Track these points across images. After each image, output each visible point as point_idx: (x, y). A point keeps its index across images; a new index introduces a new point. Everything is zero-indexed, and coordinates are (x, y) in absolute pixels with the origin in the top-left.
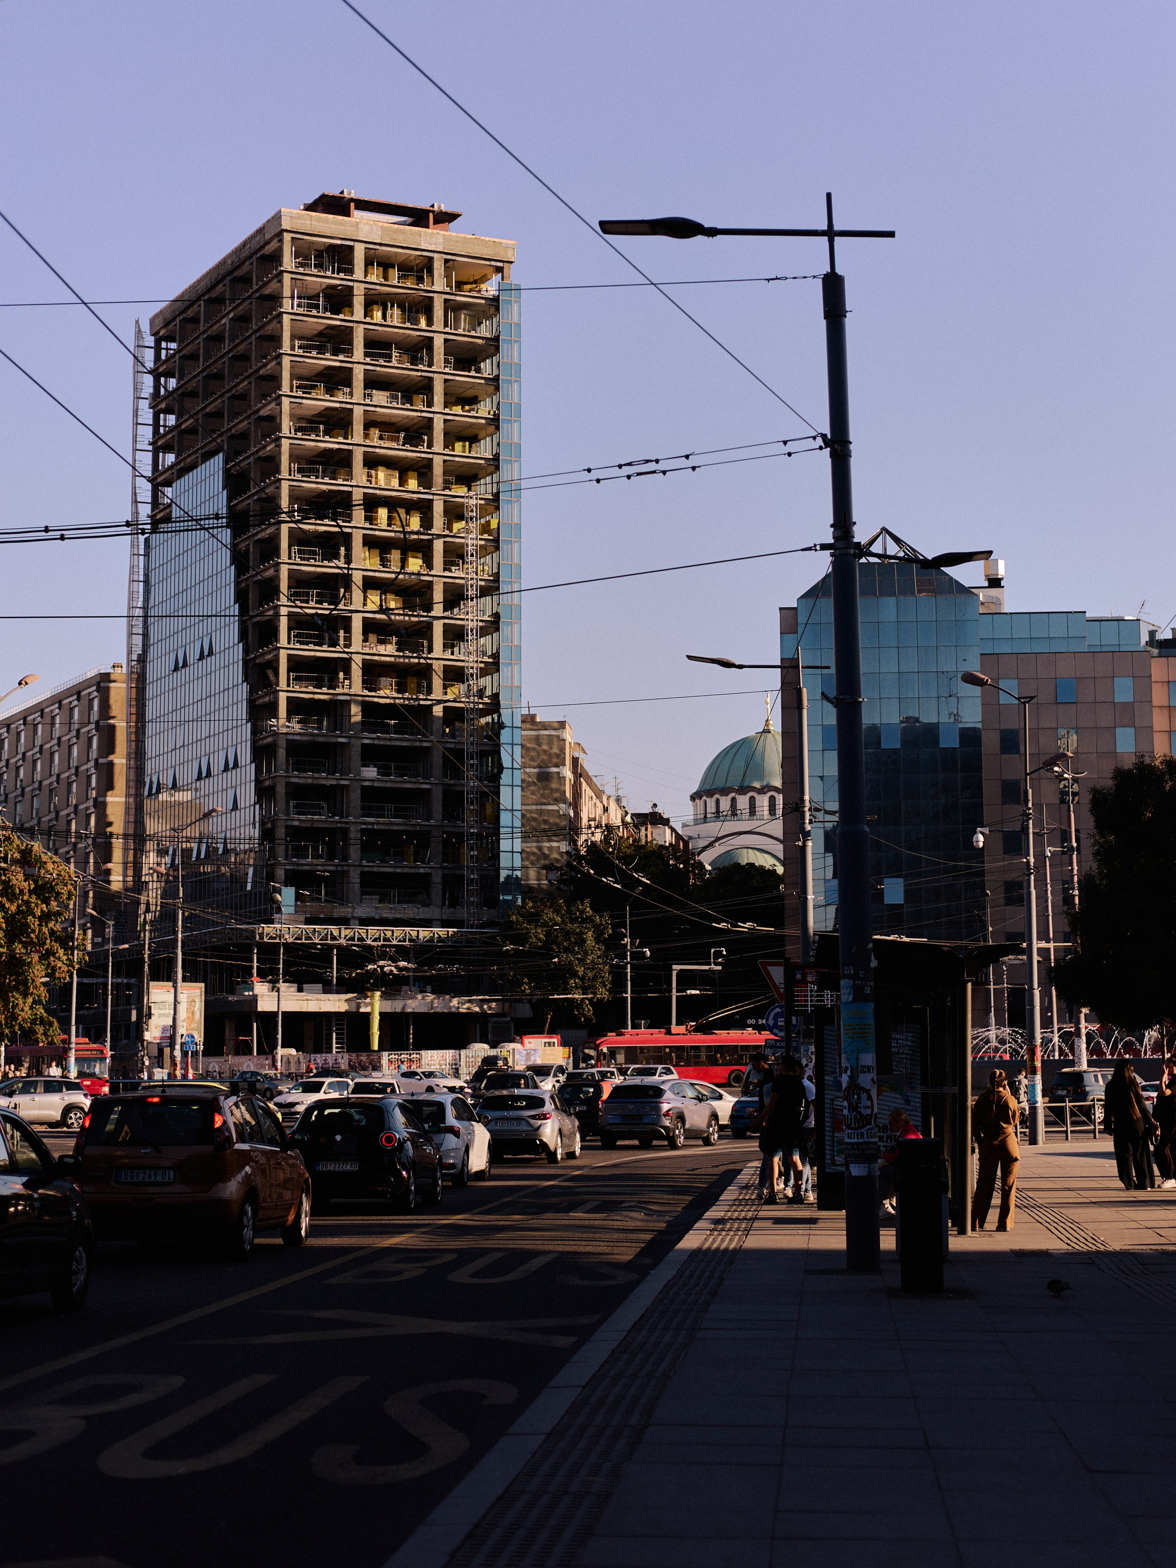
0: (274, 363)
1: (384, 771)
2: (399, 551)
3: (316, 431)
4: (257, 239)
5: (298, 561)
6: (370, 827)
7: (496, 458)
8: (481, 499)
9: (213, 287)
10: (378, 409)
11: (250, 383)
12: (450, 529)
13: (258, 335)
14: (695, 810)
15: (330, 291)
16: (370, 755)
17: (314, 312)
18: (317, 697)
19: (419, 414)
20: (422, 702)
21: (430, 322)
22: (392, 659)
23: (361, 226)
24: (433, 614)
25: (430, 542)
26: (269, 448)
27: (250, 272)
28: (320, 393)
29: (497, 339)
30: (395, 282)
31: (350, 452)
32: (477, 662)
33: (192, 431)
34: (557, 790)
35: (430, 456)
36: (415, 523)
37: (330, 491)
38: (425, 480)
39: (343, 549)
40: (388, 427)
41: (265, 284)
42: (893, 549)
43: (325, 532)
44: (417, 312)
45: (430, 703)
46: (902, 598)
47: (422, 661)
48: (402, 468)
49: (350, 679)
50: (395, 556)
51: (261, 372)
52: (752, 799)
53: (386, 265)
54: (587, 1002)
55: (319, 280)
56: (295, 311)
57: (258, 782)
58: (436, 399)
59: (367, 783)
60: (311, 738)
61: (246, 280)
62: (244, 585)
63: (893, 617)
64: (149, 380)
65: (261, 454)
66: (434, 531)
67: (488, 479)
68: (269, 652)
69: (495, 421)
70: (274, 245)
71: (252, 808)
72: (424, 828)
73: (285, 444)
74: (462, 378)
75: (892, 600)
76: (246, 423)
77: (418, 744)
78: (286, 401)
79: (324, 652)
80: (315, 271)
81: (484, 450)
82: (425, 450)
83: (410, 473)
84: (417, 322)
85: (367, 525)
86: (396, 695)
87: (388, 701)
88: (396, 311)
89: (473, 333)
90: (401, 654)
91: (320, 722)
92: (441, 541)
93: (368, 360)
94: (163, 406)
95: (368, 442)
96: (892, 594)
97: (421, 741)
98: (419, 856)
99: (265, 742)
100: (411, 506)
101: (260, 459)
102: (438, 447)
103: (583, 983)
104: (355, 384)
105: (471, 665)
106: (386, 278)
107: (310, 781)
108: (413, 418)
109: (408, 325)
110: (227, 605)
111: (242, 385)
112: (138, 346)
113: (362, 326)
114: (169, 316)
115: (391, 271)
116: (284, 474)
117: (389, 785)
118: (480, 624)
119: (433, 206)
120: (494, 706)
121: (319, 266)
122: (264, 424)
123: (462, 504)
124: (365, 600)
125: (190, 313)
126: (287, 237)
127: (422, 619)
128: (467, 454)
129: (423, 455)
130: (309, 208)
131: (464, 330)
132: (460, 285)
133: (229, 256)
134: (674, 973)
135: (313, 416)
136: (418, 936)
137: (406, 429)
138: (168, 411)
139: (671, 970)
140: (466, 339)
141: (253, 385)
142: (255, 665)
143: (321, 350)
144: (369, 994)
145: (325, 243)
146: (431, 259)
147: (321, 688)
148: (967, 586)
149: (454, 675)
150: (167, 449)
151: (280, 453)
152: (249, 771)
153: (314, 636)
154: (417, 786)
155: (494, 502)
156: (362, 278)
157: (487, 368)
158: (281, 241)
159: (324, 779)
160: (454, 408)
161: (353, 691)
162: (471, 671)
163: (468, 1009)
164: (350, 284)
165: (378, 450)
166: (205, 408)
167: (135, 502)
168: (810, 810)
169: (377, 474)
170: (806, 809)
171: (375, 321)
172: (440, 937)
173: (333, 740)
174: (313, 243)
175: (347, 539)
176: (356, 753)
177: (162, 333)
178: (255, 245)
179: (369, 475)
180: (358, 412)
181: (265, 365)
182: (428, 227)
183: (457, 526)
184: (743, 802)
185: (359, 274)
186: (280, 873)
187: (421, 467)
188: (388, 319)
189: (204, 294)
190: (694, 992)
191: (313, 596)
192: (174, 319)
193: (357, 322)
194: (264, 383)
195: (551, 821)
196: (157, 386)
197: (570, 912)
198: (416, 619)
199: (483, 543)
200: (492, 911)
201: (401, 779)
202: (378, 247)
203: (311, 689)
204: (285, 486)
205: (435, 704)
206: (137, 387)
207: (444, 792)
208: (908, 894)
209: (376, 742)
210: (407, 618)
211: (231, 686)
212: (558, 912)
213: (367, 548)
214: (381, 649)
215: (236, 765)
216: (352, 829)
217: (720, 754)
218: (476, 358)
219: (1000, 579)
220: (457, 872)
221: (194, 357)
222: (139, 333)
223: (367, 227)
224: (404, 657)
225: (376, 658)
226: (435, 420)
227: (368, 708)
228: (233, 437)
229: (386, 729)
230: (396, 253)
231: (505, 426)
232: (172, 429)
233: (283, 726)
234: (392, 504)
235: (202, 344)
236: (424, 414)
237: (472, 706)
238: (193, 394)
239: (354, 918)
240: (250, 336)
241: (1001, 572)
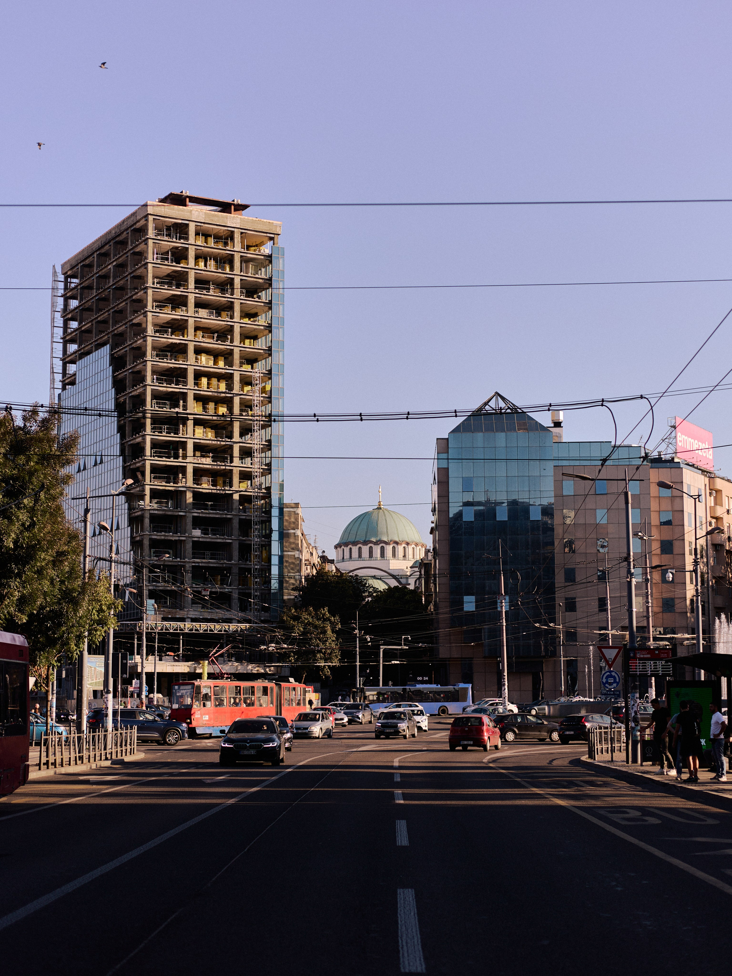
0: (142, 292)
1: (205, 532)
2: (214, 403)
3: (166, 332)
4: (132, 219)
5: (157, 409)
6: (197, 564)
7: (270, 349)
8: (262, 373)
9: (103, 247)
10: (202, 320)
11: (127, 304)
12: (243, 390)
13: (132, 275)
14: (338, 554)
15: (174, 250)
16: (197, 522)
17: (166, 263)
18: (167, 488)
19: (226, 323)
20: (227, 492)
21: (232, 269)
22: (210, 467)
23: (193, 212)
24: (233, 440)
25: (232, 398)
26: (138, 342)
27: (127, 238)
28: (168, 310)
29: (270, 279)
30: (212, 245)
31: (186, 345)
32: (259, 468)
33: (89, 331)
34: (294, 543)
35: (232, 348)
36: (223, 387)
37: (175, 368)
38: (229, 362)
39: (181, 402)
40: (207, 331)
41: (137, 246)
42: (502, 404)
43: (172, 392)
44: (224, 263)
45: (231, 492)
46: (509, 433)
47: (227, 468)
48: (216, 355)
49: (186, 478)
50: (211, 406)
51: (134, 297)
52: (371, 548)
53: (206, 236)
54: (327, 667)
55: (169, 243)
56: (155, 262)
57: (132, 537)
58: (235, 314)
59: (195, 539)
60: (164, 513)
61: (124, 243)
62: (122, 422)
63: (504, 445)
64: (61, 301)
65: (134, 345)
66: (234, 392)
67: (263, 361)
68: (139, 462)
69: (269, 328)
70: (142, 222)
71: (128, 554)
72: (228, 566)
73: (149, 339)
74: (250, 302)
75: (503, 435)
76: (124, 327)
77: (225, 516)
78: (150, 315)
79: (171, 462)
80: (166, 238)
81: (261, 344)
82: (229, 344)
83: (220, 358)
84: (224, 268)
85: (196, 388)
86: (213, 488)
87: (207, 491)
88: (213, 262)
89: (257, 276)
90: (215, 463)
91: (167, 503)
92: (238, 397)
93: (197, 291)
94: (70, 316)
95: (197, 339)
96: (503, 431)
97: (226, 514)
98: (223, 582)
99: (136, 514)
100: (220, 377)
101: (133, 348)
102: (237, 342)
103: (325, 656)
104: (189, 305)
105: (256, 470)
106: (206, 242)
107: (163, 537)
108: (221, 325)
109: (220, 271)
110: (112, 434)
111: (121, 305)
112: (55, 281)
113: (194, 271)
114: (74, 263)
115: (209, 239)
116: (149, 357)
117: (208, 540)
118: (262, 446)
119: (234, 201)
120: (268, 495)
121: (169, 235)
122: (134, 327)
123: (251, 376)
124: (194, 431)
125: (87, 262)
126: (151, 218)
127: (227, 443)
128: (252, 347)
129: (228, 347)
130: (163, 201)
131: (251, 274)
132: (248, 247)
133: (114, 228)
134: (382, 650)
135: (163, 323)
136: (229, 629)
137: (217, 332)
138: (73, 319)
139: (379, 649)
140: (253, 279)
141: (129, 305)
142: (130, 469)
143: (170, 284)
144: (201, 662)
145: (171, 222)
146: (233, 232)
147: (169, 483)
148: (545, 426)
149: (246, 476)
150: (72, 341)
151: (146, 346)
152: (126, 531)
153: (165, 453)
154: (224, 541)
155: (269, 374)
156: (193, 243)
157: (264, 296)
158: (147, 220)
159: (172, 537)
160: (245, 319)
161: (188, 485)
162: (256, 474)
163: (258, 671)
164: (187, 246)
165: (202, 344)
166: (97, 318)
167: (53, 373)
168: (633, 561)
169: (201, 358)
170: (631, 560)
171: (200, 268)
172: (241, 629)
173: (177, 514)
174: (165, 222)
175: (184, 396)
176: (189, 521)
177: (68, 273)
178: (130, 222)
179: (196, 358)
180: (191, 321)
181: (137, 293)
182: (231, 213)
183: (247, 388)
184: (365, 550)
185: (192, 240)
186: (146, 593)
187: (227, 354)
188: (208, 267)
189: (96, 251)
190: (396, 662)
191: (164, 429)
192: (77, 265)
193: (191, 268)
194: (134, 304)
195: (290, 561)
196: (66, 305)
197: (316, 614)
198: (224, 443)
199: (262, 399)
200: (266, 614)
201: (214, 537)
202: (202, 225)
203: (164, 484)
204: (149, 364)
205: (235, 493)
206: (53, 305)
207: (240, 544)
209: (201, 515)
210: (219, 443)
211: (115, 481)
212: (309, 614)
213: (195, 401)
214: (204, 460)
215: (118, 528)
216: (187, 565)
217: (352, 522)
218: (257, 290)
219: (561, 423)
220: (247, 591)
221: (90, 287)
222: (55, 273)
223: (197, 213)
224: (217, 465)
225: (201, 466)
226: (235, 327)
227: (197, 495)
228: (115, 335)
229: (206, 507)
230: (213, 228)
231: (275, 330)
232: (76, 330)
233: (148, 505)
234: (209, 376)
235: (95, 280)
236: (229, 323)
237: (256, 494)
238: (89, 309)
239: (188, 618)
240: (127, 276)
241: (561, 418)
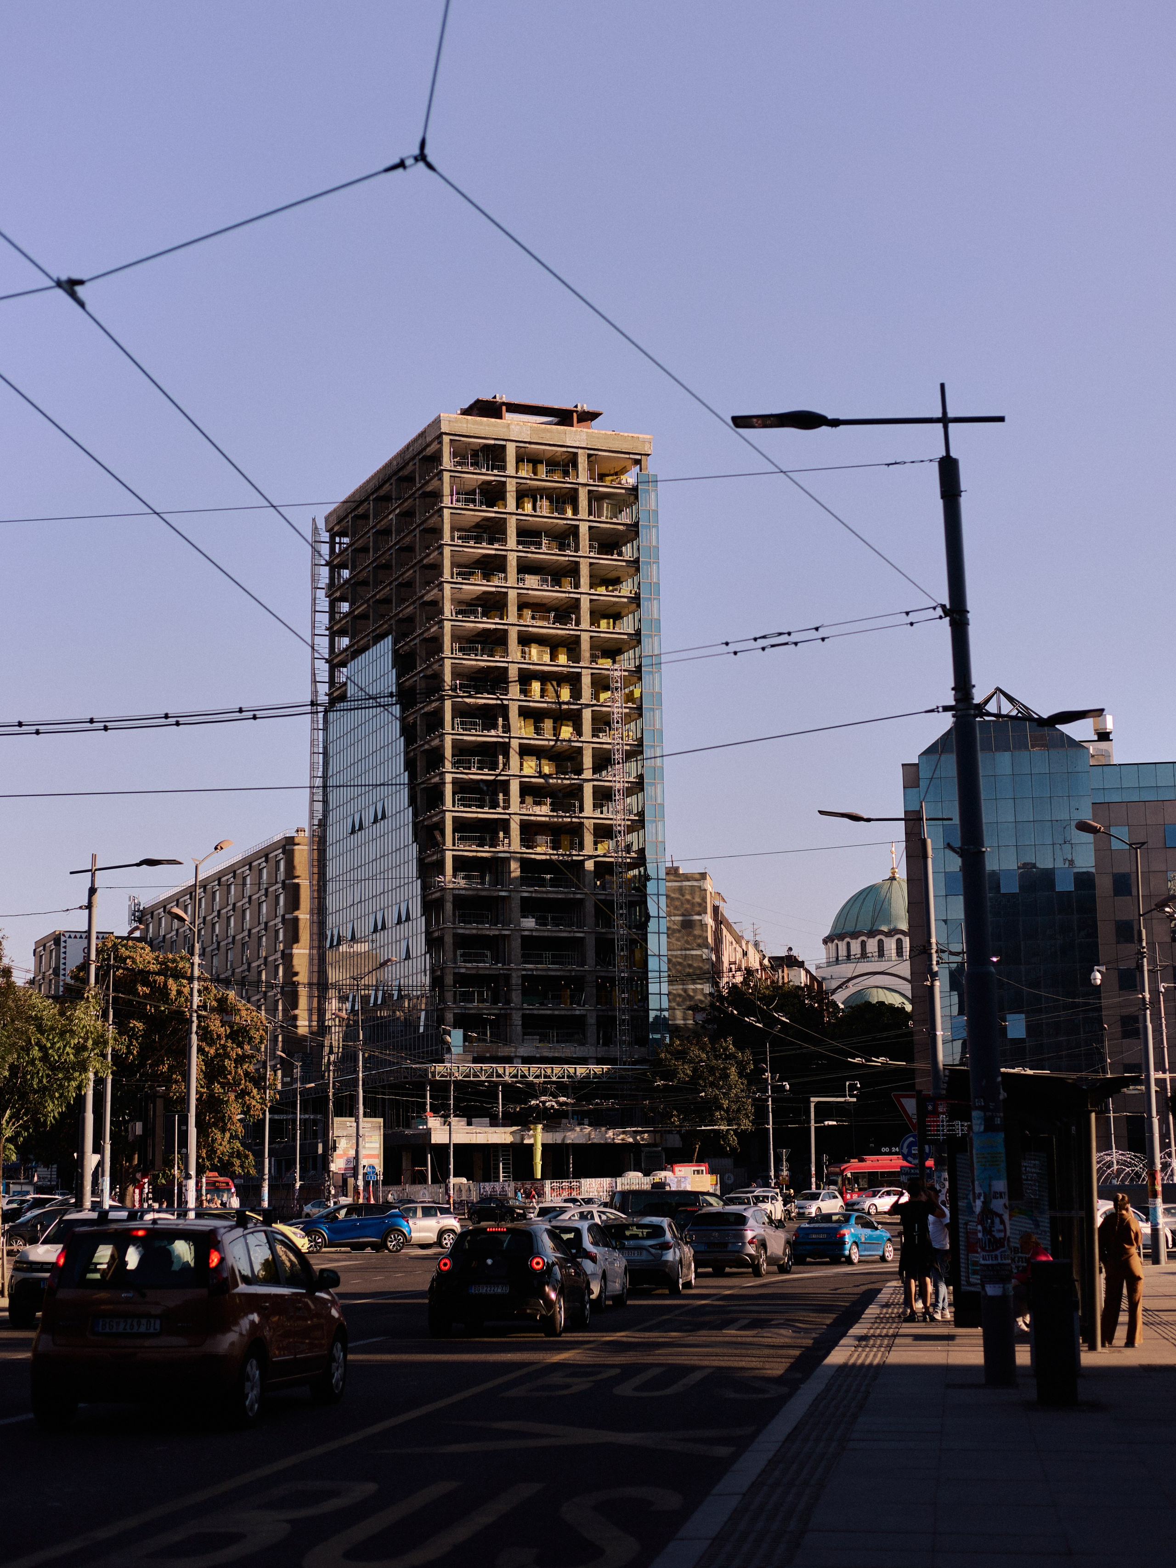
0: (436, 553)
1: (541, 921)
2: (552, 721)
3: (474, 613)
4: (420, 442)
5: (461, 731)
6: (529, 973)
7: (638, 633)
8: (625, 671)
9: (381, 486)
10: (530, 592)
11: (415, 572)
12: (597, 698)
13: (422, 528)
14: (828, 953)
15: (485, 486)
16: (529, 907)
17: (471, 506)
18: (479, 854)
19: (567, 595)
20: (575, 858)
21: (575, 511)
22: (547, 819)
23: (512, 427)
24: (583, 776)
25: (579, 711)
26: (432, 630)
27: (414, 471)
28: (477, 579)
29: (636, 525)
30: (544, 477)
31: (506, 631)
32: (624, 820)
33: (364, 616)
34: (700, 936)
35: (578, 633)
36: (565, 694)
37: (488, 667)
38: (574, 654)
39: (500, 719)
40: (539, 608)
41: (428, 482)
42: (1007, 708)
43: (485, 704)
44: (564, 503)
45: (582, 858)
46: (1017, 753)
47: (574, 820)
48: (553, 645)
49: (509, 838)
50: (548, 724)
51: (425, 562)
52: (881, 942)
53: (534, 461)
54: (732, 1133)
55: (475, 476)
56: (454, 505)
57: (428, 933)
58: (582, 580)
59: (526, 933)
60: (474, 893)
61: (410, 479)
62: (412, 754)
63: (1008, 771)
64: (325, 572)
65: (426, 635)
66: (583, 701)
67: (631, 652)
68: (436, 815)
69: (636, 600)
70: (434, 446)
71: (423, 957)
72: (579, 974)
73: (447, 625)
74: (606, 561)
75: (1007, 755)
76: (412, 607)
77: (572, 896)
78: (447, 587)
79: (485, 814)
80: (471, 469)
81: (627, 626)
82: (574, 627)
83: (560, 649)
84: (564, 512)
85: (523, 697)
86: (551, 852)
87: (544, 857)
88: (545, 503)
89: (615, 520)
90: (555, 814)
91: (483, 878)
92: (589, 710)
93: (520, 547)
94: (338, 594)
95: (522, 622)
96: (1007, 749)
97: (575, 893)
98: (575, 999)
99: (434, 896)
100: (560, 679)
101: (425, 640)
102: (585, 624)
103: (728, 1115)
104: (509, 569)
105: (619, 822)
106: (535, 473)
107: (474, 932)
108: (562, 599)
109: (556, 515)
110: (398, 773)
111: (407, 574)
112: (316, 541)
113: (515, 517)
114: (342, 514)
115: (539, 466)
116: (447, 652)
117: (546, 934)
118: (626, 785)
119: (576, 407)
120: (641, 860)
121: (475, 464)
122: (427, 608)
123: (608, 676)
124: (522, 765)
125: (361, 510)
126: (446, 439)
127: (573, 782)
128: (611, 630)
129: (572, 632)
130: (466, 412)
131: (607, 518)
132: (602, 477)
133: (395, 458)
134: (812, 1105)
135: (472, 599)
136: (575, 1073)
137: (556, 610)
138: (343, 599)
139: (809, 1102)
140: (608, 526)
141: (418, 573)
142: (424, 826)
143: (478, 540)
144: (532, 1127)
145: (480, 444)
146: (576, 454)
147: (483, 847)
148: (1077, 740)
149: (604, 832)
150: (342, 633)
151: (443, 635)
152: (419, 924)
153: (476, 799)
154: (572, 935)
155: (637, 673)
156: (513, 473)
157: (628, 551)
158: (441, 443)
159: (488, 930)
160: (599, 589)
161: (512, 849)
162: (619, 828)
163: (623, 1140)
164: (503, 479)
165: (530, 629)
166: (375, 595)
167: (314, 682)
168: (937, 952)
169: (530, 651)
170: (933, 951)
171: (526, 512)
172: (595, 1073)
173: (495, 894)
174: (469, 443)
175: (504, 710)
176: (516, 905)
177: (335, 529)
178: (417, 447)
179: (523, 652)
180: (512, 595)
181: (428, 555)
182: (572, 426)
183: (603, 696)
184: (872, 945)
185: (511, 470)
186: (449, 1017)
187: (570, 644)
188: (538, 510)
189: (373, 493)
190: (831, 1123)
191: (474, 763)
192: (346, 516)
193: (510, 513)
194: (427, 571)
195: (695, 965)
196: (332, 578)
197: (714, 1049)
198: (568, 782)
199: (627, 710)
200: (643, 1049)
201: (557, 929)
202: (527, 445)
203: (474, 847)
204: (448, 663)
205: (587, 860)
206: (314, 578)
207: (597, 940)
208: (1029, 1028)
209: (534, 895)
210: (559, 781)
211: (402, 846)
212: (703, 1049)
213: (522, 718)
214: (537, 810)
215: (408, 919)
216: (514, 975)
217: (849, 902)
218: (618, 542)
219: (1109, 733)
220: (610, 1013)
221: (365, 550)
222: (315, 530)
223: (518, 427)
224: (557, 816)
225: (532, 818)
226: (582, 600)
227: (526, 864)
228: (401, 621)
229: (542, 883)
230: (544, 450)
231: (646, 603)
232: (347, 615)
233: (449, 882)
234: (544, 678)
235: (371, 538)
236: (572, 595)
237: (620, 860)
238: (365, 583)
239: (516, 1057)
240: (415, 529)
241: (1110, 727)
